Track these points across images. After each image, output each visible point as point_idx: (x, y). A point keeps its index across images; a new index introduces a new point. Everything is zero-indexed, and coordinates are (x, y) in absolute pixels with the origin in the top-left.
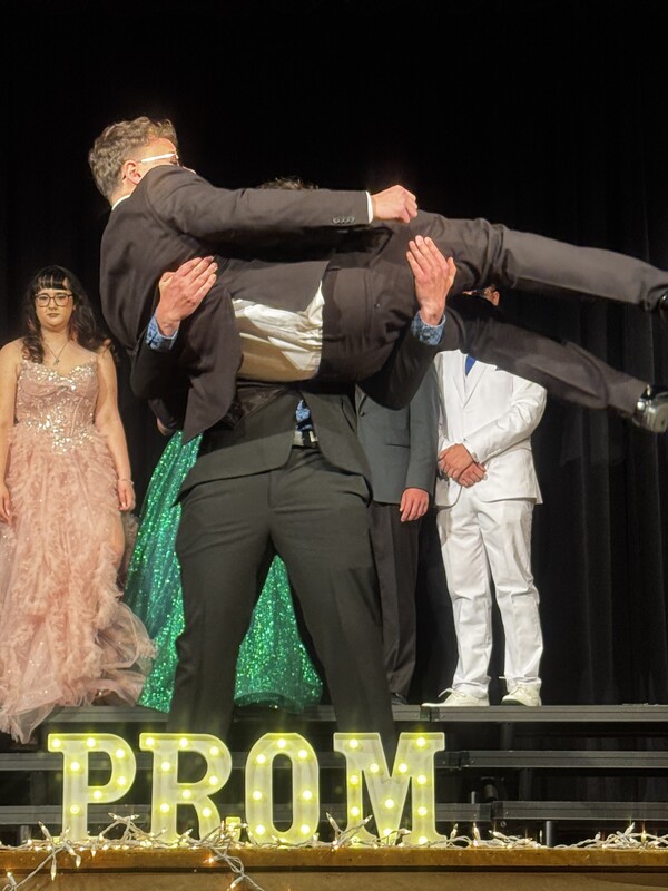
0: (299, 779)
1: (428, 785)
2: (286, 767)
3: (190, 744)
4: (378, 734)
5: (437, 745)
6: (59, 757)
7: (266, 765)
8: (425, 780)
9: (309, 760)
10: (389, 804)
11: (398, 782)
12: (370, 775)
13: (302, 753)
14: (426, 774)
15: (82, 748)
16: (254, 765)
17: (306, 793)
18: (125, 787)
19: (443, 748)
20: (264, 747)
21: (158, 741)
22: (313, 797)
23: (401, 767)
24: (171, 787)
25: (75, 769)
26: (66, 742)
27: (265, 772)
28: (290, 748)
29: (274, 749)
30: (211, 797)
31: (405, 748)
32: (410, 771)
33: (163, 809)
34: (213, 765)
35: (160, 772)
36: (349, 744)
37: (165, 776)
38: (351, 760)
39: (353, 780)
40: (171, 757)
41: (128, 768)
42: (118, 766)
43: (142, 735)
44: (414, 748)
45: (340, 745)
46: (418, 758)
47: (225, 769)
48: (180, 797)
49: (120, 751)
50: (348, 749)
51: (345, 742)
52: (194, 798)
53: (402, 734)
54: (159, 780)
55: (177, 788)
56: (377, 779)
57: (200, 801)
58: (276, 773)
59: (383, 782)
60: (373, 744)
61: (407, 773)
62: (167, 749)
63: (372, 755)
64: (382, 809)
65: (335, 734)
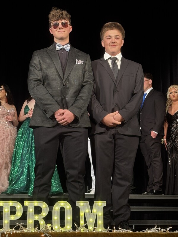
0: (67, 214)
1: (101, 215)
2: (63, 210)
3: (38, 204)
4: (88, 201)
6: (2, 207)
7: (58, 210)
8: (101, 214)
9: (70, 209)
10: (91, 220)
11: (93, 214)
12: (86, 212)
13: (68, 207)
14: (101, 212)
15: (8, 205)
16: (55, 210)
17: (69, 218)
18: (20, 216)
19: (105, 205)
20: (58, 205)
22: (71, 218)
23: (94, 210)
24: (33, 216)
25: (7, 210)
26: (4, 203)
27: (58, 211)
28: (64, 206)
29: (60, 205)
30: (43, 218)
31: (96, 205)
33: (30, 221)
34: (44, 210)
35: (29, 212)
36: (81, 204)
37: (31, 212)
38: (81, 209)
39: (81, 214)
40: (32, 207)
41: (21, 210)
42: (18, 210)
43: (25, 202)
44: (98, 205)
45: (78, 204)
46: (99, 208)
47: (47, 210)
48: (34, 219)
49: (19, 206)
50: (80, 206)
51: (79, 204)
52: (39, 219)
53: (95, 201)
54: (29, 213)
55: (34, 216)
56: (88, 213)
57: (40, 220)
58: (60, 212)
59: (89, 214)
60: (87, 204)
61: (96, 212)
62: (31, 205)
63: (87, 207)
64: (89, 222)
65: (77, 201)
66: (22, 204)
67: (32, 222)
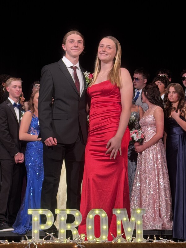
0: (102, 223)
1: (141, 224)
3: (70, 212)
4: (126, 209)
5: (143, 212)
6: (31, 216)
7: (92, 218)
9: (105, 217)
10: (129, 230)
11: (132, 223)
12: (123, 221)
13: (103, 215)
14: (140, 221)
15: (38, 213)
16: (89, 218)
17: (105, 227)
18: (51, 225)
20: (92, 213)
21: (60, 211)
22: (107, 228)
23: (133, 219)
24: (64, 225)
25: (36, 219)
26: (33, 212)
27: (92, 220)
28: (99, 213)
29: (95, 213)
30: (76, 228)
31: (134, 213)
32: (135, 220)
34: (77, 218)
35: (61, 220)
36: (117, 212)
38: (118, 217)
39: (119, 223)
40: (65, 216)
41: (51, 219)
42: (49, 219)
44: (137, 213)
45: (115, 212)
46: (138, 216)
47: (80, 219)
48: (67, 228)
49: (49, 214)
50: (117, 213)
51: (116, 211)
52: (71, 228)
54: (61, 223)
55: (66, 225)
56: (126, 222)
57: (73, 229)
59: (127, 223)
60: (124, 212)
61: (135, 221)
62: (63, 213)
63: (124, 215)
64: (127, 231)
65: (113, 209)
66: (53, 212)
67: (64, 231)
